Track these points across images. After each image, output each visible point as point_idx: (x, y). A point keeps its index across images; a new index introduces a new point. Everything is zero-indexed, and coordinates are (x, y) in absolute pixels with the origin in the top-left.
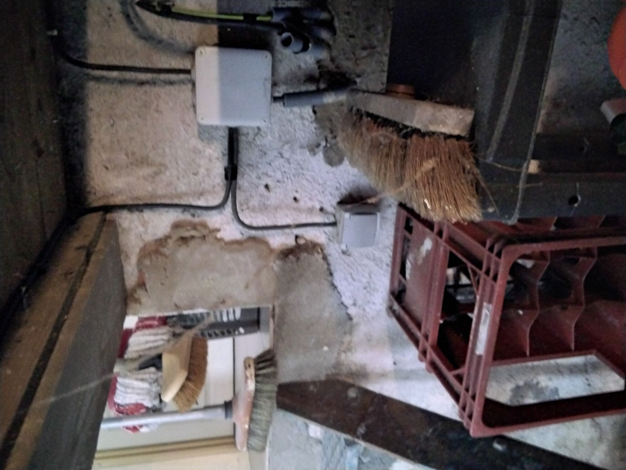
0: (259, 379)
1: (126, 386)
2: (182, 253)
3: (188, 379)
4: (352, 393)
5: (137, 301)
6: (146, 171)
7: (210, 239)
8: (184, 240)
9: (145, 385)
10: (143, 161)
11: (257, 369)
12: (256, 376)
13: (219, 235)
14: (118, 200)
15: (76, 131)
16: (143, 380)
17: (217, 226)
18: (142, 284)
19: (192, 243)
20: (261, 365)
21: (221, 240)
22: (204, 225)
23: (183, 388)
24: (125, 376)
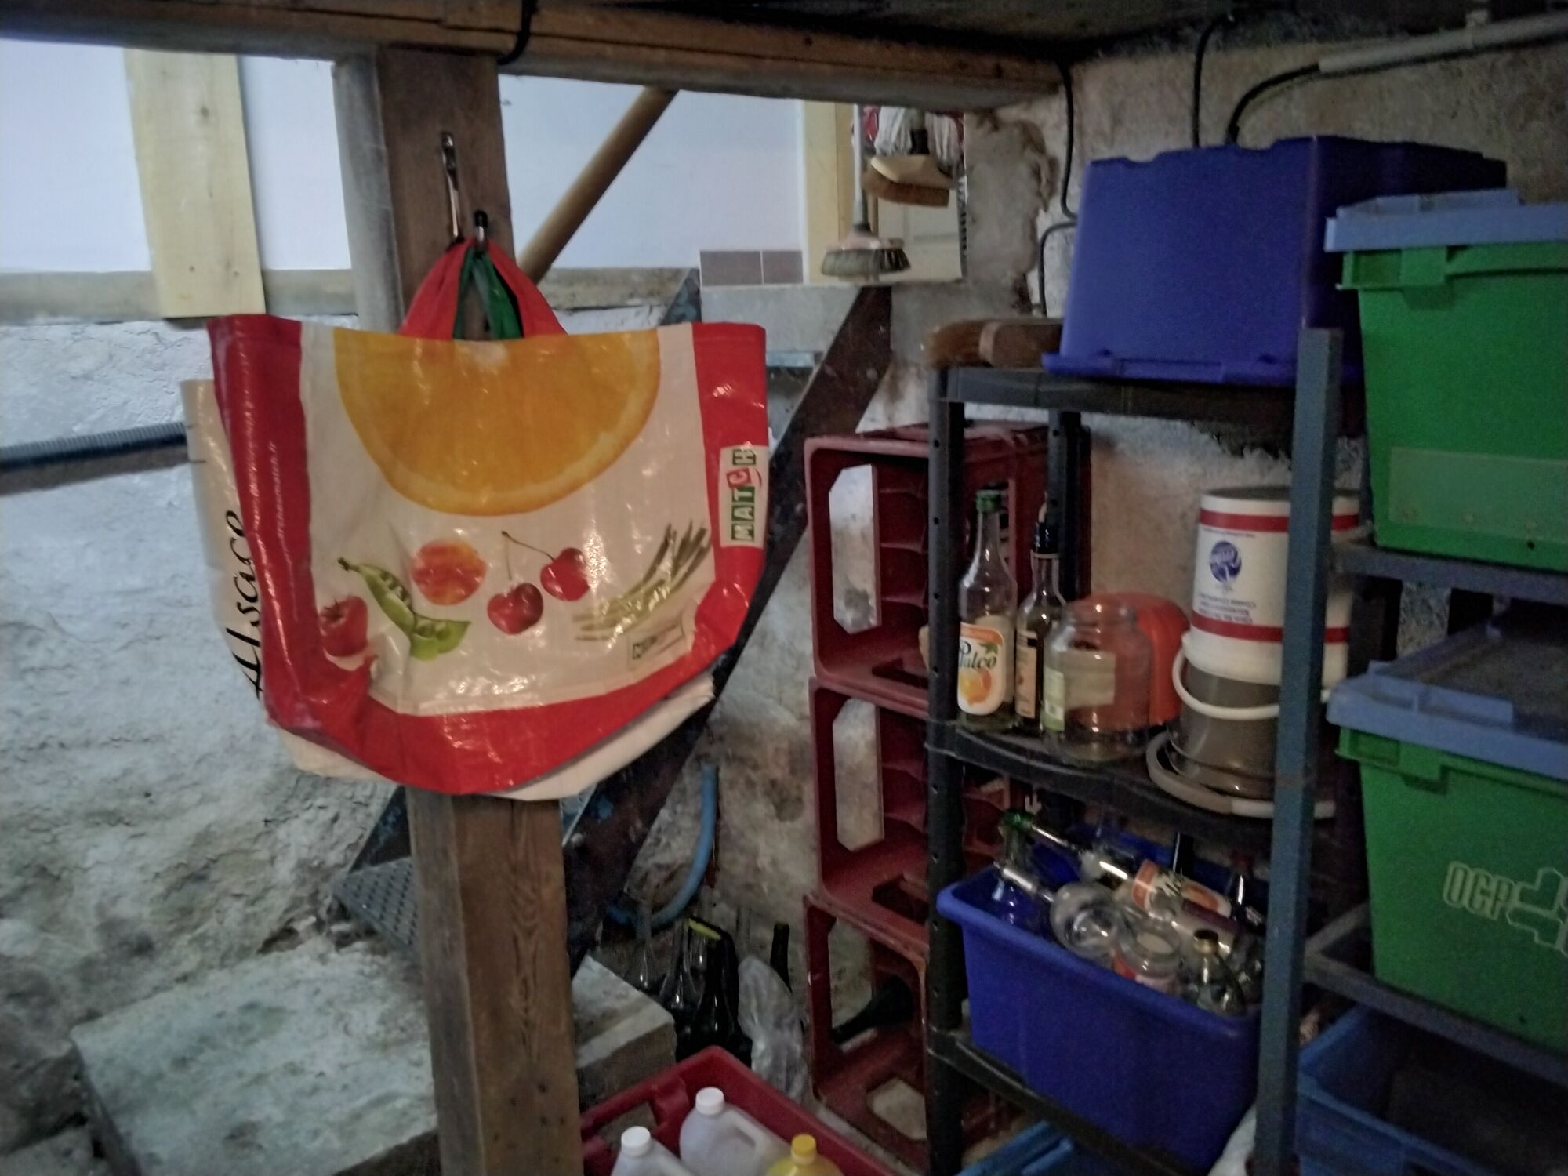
0: (880, 254)
1: (895, 118)
2: (1024, 170)
3: (892, 182)
4: (871, 373)
5: (980, 124)
6: (1106, 126)
7: (1039, 202)
8: (1036, 173)
9: (893, 138)
10: (1116, 121)
11: (889, 252)
12: (883, 251)
13: (1041, 212)
14: (1076, 95)
15: (1145, 45)
16: (899, 134)
17: (1051, 209)
18: (996, 127)
19: (1033, 183)
20: (893, 256)
21: (1036, 213)
22: (1051, 194)
23: (882, 177)
24: (905, 116)
